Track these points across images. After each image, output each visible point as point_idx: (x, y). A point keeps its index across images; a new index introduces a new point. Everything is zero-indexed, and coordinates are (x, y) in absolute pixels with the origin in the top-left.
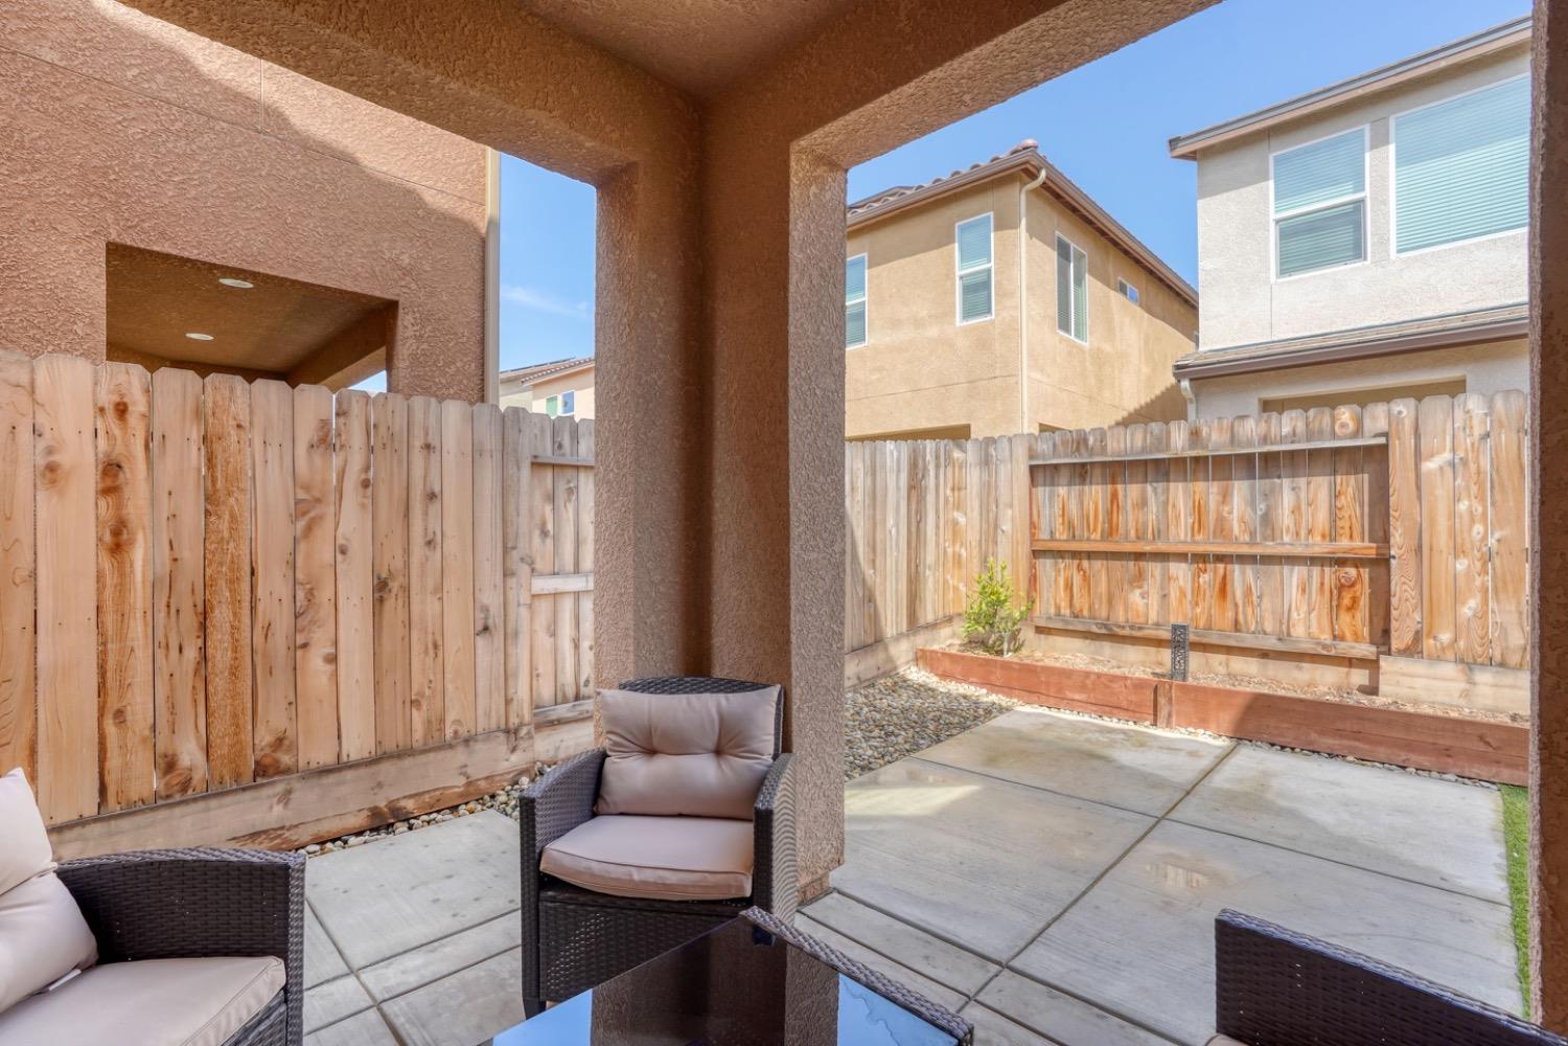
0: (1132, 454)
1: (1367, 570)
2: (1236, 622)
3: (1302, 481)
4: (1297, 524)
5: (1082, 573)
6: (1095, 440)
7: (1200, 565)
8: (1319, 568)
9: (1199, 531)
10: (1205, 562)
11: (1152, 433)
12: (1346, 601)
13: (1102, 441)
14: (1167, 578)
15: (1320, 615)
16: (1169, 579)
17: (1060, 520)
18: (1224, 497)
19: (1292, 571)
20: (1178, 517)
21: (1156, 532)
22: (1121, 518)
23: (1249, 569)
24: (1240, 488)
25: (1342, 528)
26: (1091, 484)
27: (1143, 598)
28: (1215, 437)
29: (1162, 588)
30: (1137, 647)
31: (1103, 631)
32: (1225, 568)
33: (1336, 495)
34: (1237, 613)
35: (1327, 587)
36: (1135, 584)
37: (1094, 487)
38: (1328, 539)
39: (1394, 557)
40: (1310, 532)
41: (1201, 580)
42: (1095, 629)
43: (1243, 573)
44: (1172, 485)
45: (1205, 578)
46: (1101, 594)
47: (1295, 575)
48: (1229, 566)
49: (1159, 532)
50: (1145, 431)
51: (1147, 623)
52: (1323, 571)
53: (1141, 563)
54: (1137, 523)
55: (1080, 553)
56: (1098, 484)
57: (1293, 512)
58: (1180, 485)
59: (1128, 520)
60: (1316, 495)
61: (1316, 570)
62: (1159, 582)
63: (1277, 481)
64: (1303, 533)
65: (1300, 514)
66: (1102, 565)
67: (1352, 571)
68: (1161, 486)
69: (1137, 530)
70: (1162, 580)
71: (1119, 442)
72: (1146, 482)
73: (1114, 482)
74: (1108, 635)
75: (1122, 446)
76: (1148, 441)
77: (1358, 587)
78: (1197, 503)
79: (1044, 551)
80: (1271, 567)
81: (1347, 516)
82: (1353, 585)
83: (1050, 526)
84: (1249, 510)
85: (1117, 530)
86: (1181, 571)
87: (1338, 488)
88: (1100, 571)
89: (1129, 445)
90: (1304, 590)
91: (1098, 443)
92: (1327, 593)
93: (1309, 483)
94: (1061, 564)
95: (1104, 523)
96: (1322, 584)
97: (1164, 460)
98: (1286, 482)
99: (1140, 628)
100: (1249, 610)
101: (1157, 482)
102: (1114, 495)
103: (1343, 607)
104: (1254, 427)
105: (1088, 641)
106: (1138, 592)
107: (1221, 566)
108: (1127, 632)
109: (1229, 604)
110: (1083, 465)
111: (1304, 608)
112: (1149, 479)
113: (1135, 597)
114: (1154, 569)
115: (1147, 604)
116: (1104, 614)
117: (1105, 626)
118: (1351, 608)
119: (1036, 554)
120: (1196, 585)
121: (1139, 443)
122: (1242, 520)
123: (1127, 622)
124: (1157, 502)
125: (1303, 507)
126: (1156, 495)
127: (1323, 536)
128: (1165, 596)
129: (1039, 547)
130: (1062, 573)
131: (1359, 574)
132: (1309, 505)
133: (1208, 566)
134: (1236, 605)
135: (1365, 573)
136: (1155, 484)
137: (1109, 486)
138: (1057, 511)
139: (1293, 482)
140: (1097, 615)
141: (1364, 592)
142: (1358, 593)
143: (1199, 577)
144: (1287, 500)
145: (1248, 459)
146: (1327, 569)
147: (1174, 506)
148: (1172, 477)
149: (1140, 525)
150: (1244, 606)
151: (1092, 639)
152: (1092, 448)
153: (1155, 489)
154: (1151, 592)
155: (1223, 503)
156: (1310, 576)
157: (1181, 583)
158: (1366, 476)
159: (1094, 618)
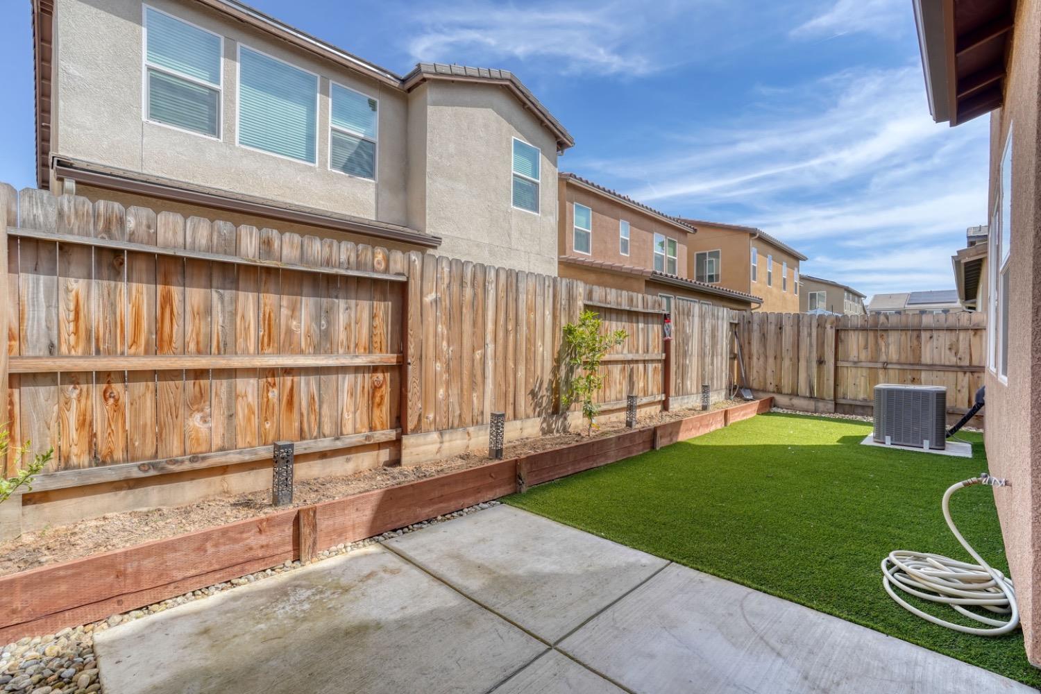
0: (193, 249)
1: (389, 374)
2: (301, 430)
3: (353, 302)
4: (348, 339)
5: (111, 401)
6: (138, 224)
7: (269, 379)
8: (362, 375)
9: (269, 345)
10: (273, 376)
11: (219, 232)
12: (377, 400)
13: (149, 227)
14: (233, 396)
15: (362, 413)
16: (237, 396)
17: (72, 327)
18: (293, 310)
19: (344, 379)
20: (247, 329)
21: (221, 345)
22: (175, 327)
23: (313, 379)
24: (307, 304)
25: (376, 342)
26: (130, 280)
27: (205, 422)
28: (286, 251)
29: (229, 408)
30: (195, 482)
31: (152, 473)
32: (292, 380)
33: (373, 317)
34: (301, 423)
35: (366, 390)
36: (196, 407)
37: (134, 285)
38: (367, 351)
39: (409, 364)
40: (356, 345)
41: (270, 395)
42: (136, 473)
43: (308, 384)
44: (241, 294)
45: (273, 394)
46: (145, 426)
47: (347, 381)
48: (296, 379)
49: (225, 345)
50: (212, 227)
51: (210, 451)
52: (364, 377)
53: (202, 382)
54: (198, 335)
55: (108, 374)
56: (140, 281)
57: (346, 328)
58: (251, 296)
59: (185, 328)
60: (361, 316)
61: (360, 376)
62: (224, 401)
63: (336, 301)
64: (352, 346)
65: (351, 330)
66: (147, 387)
67: (380, 376)
68: (228, 294)
69: (198, 343)
70: (229, 398)
71: (175, 233)
72: (211, 287)
73: (166, 282)
74: (161, 475)
75: (181, 240)
76: (215, 241)
77: (384, 387)
78: (267, 316)
79: (35, 375)
80: (330, 376)
81: (379, 333)
82: (381, 387)
83: (49, 336)
84: (314, 325)
85: (171, 341)
86: (249, 387)
87: (375, 311)
88: (144, 395)
89: (189, 240)
90: (352, 394)
91: (144, 228)
92: (366, 395)
93: (357, 305)
94: (72, 392)
95: (150, 332)
96: (363, 387)
97: (233, 264)
98: (342, 303)
99: (204, 459)
100: (313, 417)
101: (224, 288)
102: (167, 300)
103: (376, 405)
104: (320, 249)
105: (122, 493)
106: (198, 416)
107: (288, 379)
108: (187, 466)
109: (296, 416)
110: (117, 253)
111: (352, 409)
112: (215, 283)
113: (196, 421)
114: (221, 387)
115: (210, 428)
116: (150, 451)
117: (154, 466)
118: (380, 405)
119: (16, 379)
120: (265, 400)
121: (202, 239)
122: (308, 335)
123: (185, 453)
124: (223, 311)
125: (353, 325)
126: (223, 302)
127: (365, 349)
128: (231, 416)
129: (21, 367)
130: (74, 404)
131: (384, 378)
132: (356, 323)
133: (277, 379)
134: (302, 415)
135: (388, 375)
136: (221, 291)
137: (160, 287)
138: (65, 313)
139: (347, 303)
140: (139, 453)
141: (386, 391)
142: (384, 392)
143: (268, 391)
144: (342, 318)
145: (314, 276)
146: (366, 375)
147: (243, 317)
148: (241, 284)
149: (201, 338)
150: (308, 414)
151: (130, 488)
152: (132, 234)
153: (222, 297)
154: (216, 412)
155: (292, 317)
156: (356, 382)
157: (250, 399)
158: (390, 303)
159: (133, 460)
